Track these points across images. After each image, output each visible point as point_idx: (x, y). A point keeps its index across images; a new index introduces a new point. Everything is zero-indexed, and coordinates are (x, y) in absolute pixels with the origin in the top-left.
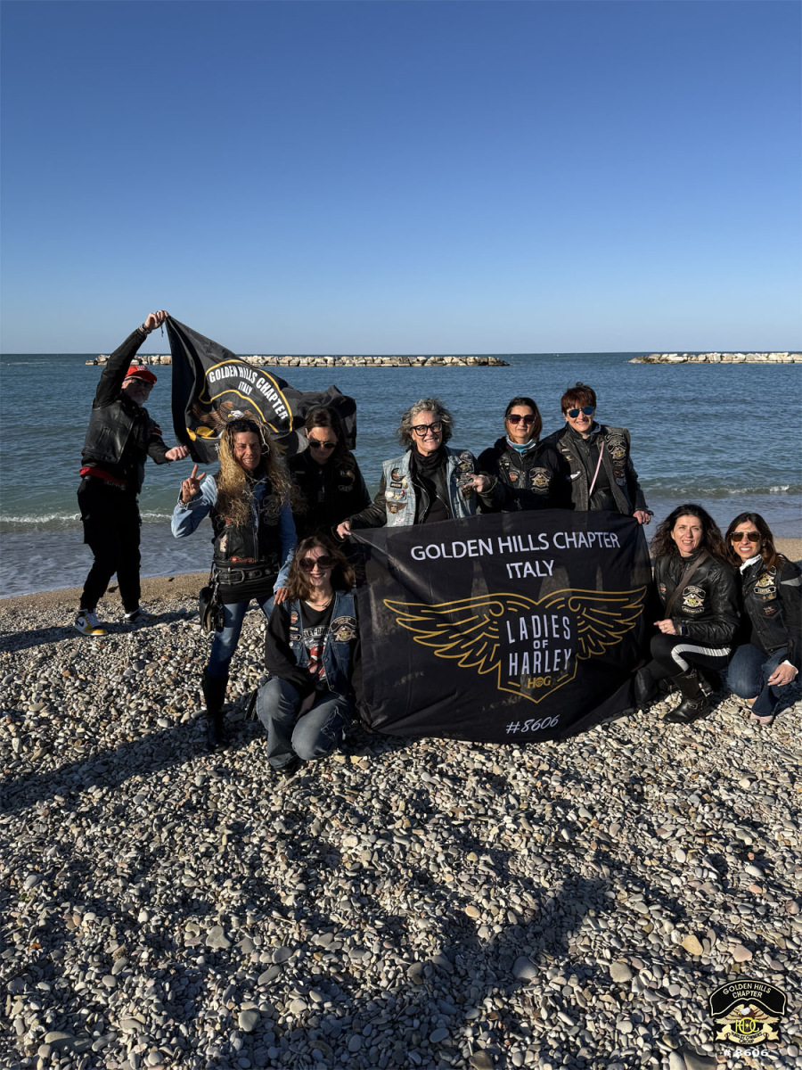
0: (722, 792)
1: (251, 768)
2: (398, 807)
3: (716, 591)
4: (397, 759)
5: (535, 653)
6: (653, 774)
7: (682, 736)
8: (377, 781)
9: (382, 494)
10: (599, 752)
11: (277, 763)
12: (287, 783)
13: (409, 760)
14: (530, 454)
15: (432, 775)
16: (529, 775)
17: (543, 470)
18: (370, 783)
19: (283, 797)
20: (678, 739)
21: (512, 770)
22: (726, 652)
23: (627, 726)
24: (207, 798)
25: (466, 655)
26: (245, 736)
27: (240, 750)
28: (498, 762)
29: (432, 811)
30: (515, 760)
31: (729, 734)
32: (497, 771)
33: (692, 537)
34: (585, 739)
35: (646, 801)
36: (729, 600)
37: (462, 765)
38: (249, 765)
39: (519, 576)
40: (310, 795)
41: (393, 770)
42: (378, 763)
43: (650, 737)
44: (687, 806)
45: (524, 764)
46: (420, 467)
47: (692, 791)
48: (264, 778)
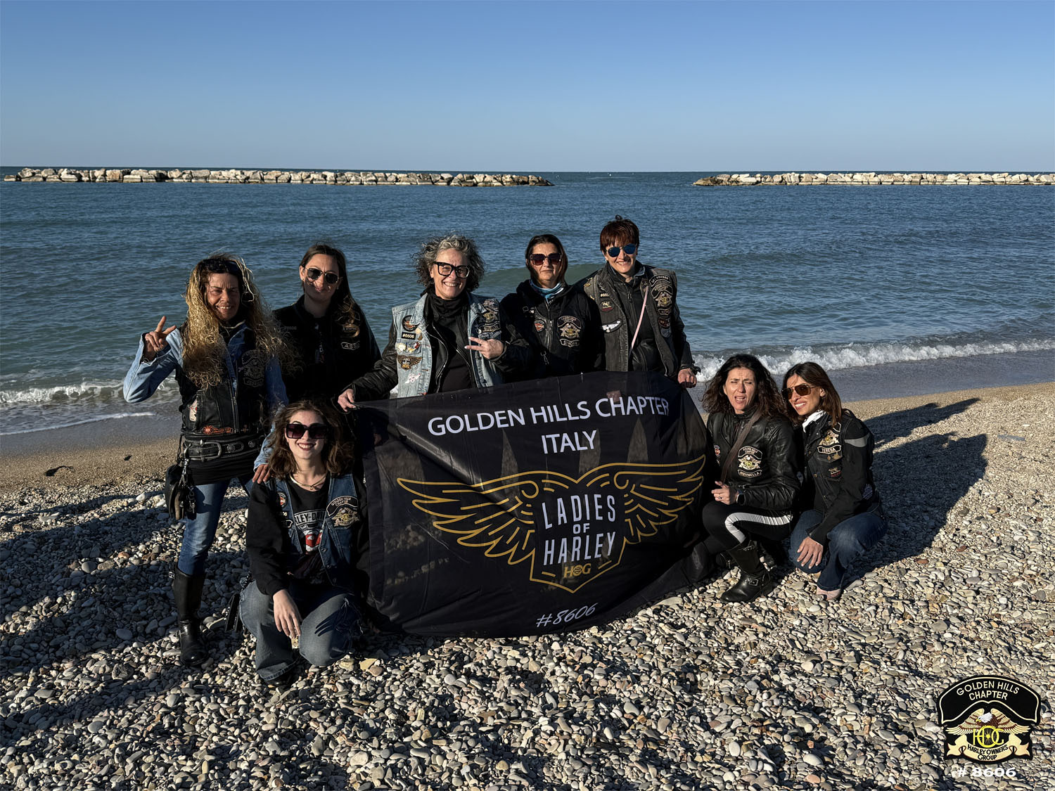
0: (783, 678)
1: (236, 682)
2: (416, 717)
3: (773, 451)
4: (416, 663)
5: (575, 539)
6: (707, 661)
7: (740, 616)
8: (392, 688)
9: (391, 347)
10: (648, 639)
11: (268, 674)
12: (282, 697)
13: (431, 662)
14: (558, 300)
15: (457, 677)
16: (569, 669)
17: (573, 319)
18: (383, 691)
19: (277, 713)
20: (737, 620)
21: (550, 665)
22: (787, 519)
23: (681, 608)
24: (182, 721)
25: (495, 542)
26: (228, 646)
27: (222, 662)
28: (534, 657)
29: (455, 719)
30: (554, 653)
31: (792, 613)
32: (533, 667)
33: (744, 391)
34: (634, 625)
35: (700, 691)
36: (788, 460)
37: (493, 663)
38: (233, 679)
39: (555, 451)
40: (309, 709)
41: (411, 674)
42: (393, 667)
43: (706, 620)
44: (743, 694)
45: (565, 657)
46: (436, 314)
47: (750, 677)
48: (252, 693)
